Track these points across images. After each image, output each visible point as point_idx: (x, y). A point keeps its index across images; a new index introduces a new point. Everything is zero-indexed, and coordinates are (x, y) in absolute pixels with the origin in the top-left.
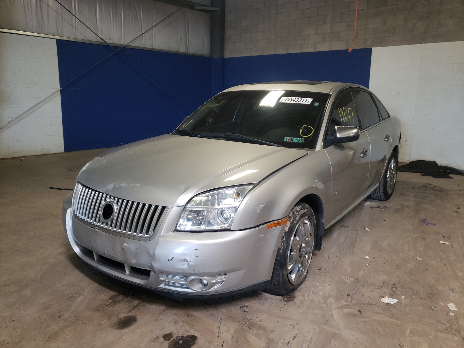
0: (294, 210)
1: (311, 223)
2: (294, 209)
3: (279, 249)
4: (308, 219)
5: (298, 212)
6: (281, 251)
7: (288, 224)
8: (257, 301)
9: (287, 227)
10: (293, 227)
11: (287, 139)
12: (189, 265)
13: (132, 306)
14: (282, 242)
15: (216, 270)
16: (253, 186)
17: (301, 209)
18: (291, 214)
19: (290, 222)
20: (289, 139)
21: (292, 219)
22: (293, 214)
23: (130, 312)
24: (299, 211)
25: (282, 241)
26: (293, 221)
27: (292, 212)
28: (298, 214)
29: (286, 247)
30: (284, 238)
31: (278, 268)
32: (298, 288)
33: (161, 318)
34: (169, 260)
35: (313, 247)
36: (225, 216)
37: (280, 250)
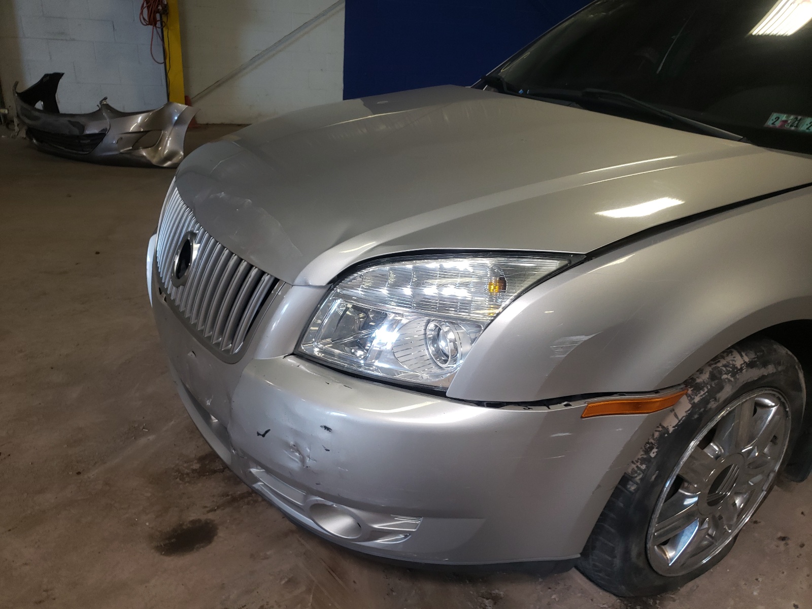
0: (719, 365)
1: (785, 408)
2: (723, 362)
3: (625, 480)
4: (774, 395)
5: (735, 371)
6: (632, 488)
7: (683, 408)
8: (539, 587)
9: (676, 416)
10: (699, 419)
11: (777, 120)
12: (305, 466)
13: (228, 495)
14: (643, 461)
15: (382, 502)
16: (565, 262)
17: (751, 365)
18: (705, 377)
19: (690, 401)
20: (785, 122)
21: (702, 393)
22: (713, 377)
23: (215, 510)
24: (741, 369)
25: (645, 456)
26: (705, 401)
27: (710, 369)
28: (729, 380)
29: (654, 477)
30: (655, 450)
31: (613, 530)
32: (682, 586)
33: (268, 553)
34: (259, 434)
35: (772, 475)
36: (442, 344)
37: (631, 483)
